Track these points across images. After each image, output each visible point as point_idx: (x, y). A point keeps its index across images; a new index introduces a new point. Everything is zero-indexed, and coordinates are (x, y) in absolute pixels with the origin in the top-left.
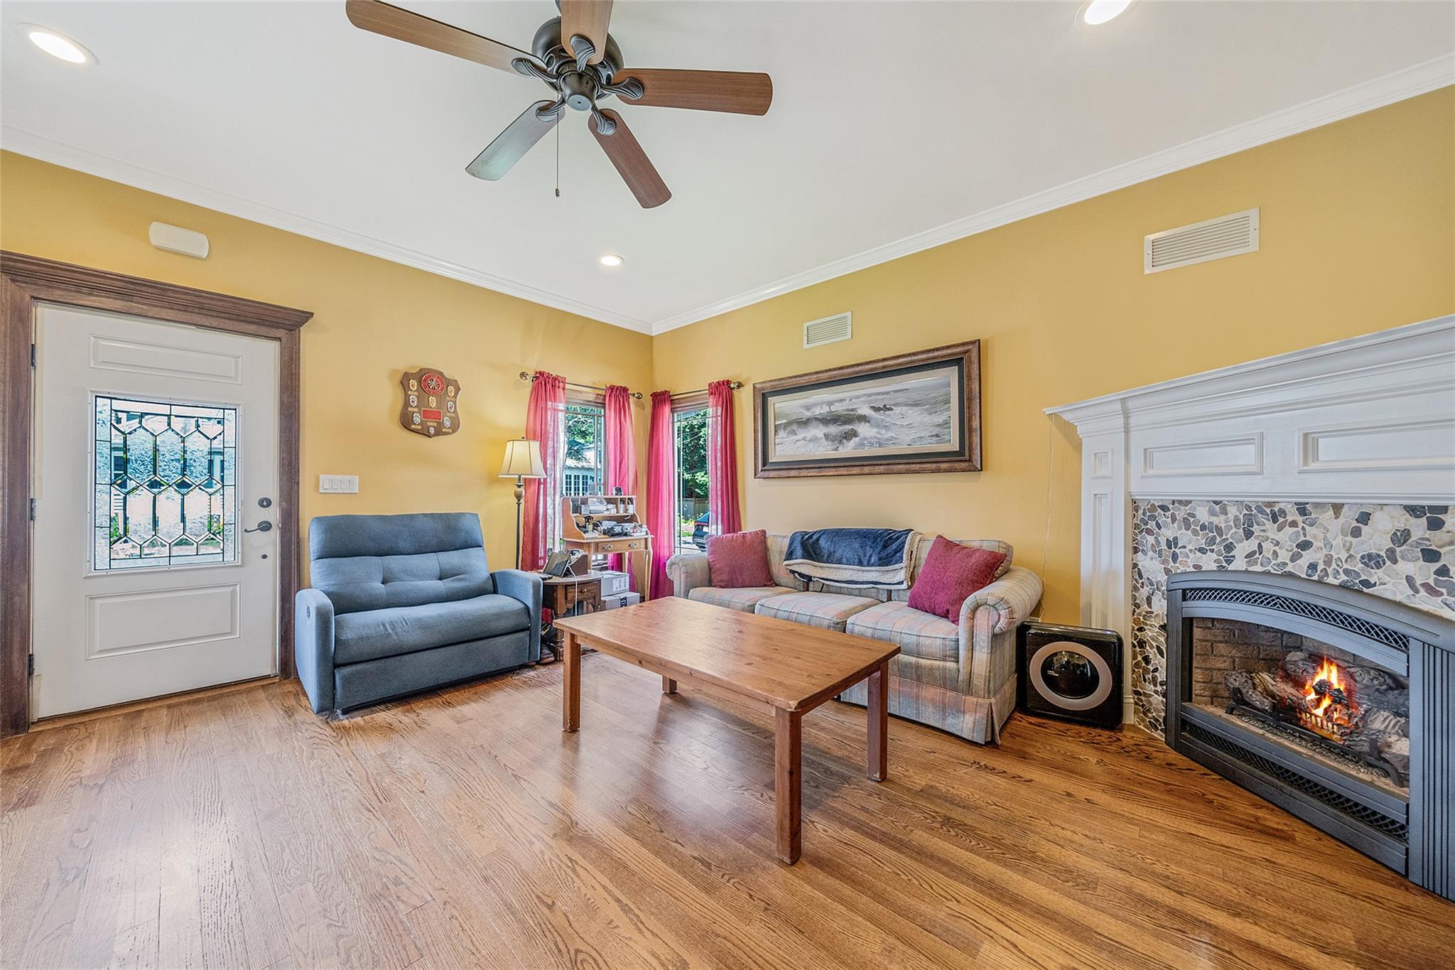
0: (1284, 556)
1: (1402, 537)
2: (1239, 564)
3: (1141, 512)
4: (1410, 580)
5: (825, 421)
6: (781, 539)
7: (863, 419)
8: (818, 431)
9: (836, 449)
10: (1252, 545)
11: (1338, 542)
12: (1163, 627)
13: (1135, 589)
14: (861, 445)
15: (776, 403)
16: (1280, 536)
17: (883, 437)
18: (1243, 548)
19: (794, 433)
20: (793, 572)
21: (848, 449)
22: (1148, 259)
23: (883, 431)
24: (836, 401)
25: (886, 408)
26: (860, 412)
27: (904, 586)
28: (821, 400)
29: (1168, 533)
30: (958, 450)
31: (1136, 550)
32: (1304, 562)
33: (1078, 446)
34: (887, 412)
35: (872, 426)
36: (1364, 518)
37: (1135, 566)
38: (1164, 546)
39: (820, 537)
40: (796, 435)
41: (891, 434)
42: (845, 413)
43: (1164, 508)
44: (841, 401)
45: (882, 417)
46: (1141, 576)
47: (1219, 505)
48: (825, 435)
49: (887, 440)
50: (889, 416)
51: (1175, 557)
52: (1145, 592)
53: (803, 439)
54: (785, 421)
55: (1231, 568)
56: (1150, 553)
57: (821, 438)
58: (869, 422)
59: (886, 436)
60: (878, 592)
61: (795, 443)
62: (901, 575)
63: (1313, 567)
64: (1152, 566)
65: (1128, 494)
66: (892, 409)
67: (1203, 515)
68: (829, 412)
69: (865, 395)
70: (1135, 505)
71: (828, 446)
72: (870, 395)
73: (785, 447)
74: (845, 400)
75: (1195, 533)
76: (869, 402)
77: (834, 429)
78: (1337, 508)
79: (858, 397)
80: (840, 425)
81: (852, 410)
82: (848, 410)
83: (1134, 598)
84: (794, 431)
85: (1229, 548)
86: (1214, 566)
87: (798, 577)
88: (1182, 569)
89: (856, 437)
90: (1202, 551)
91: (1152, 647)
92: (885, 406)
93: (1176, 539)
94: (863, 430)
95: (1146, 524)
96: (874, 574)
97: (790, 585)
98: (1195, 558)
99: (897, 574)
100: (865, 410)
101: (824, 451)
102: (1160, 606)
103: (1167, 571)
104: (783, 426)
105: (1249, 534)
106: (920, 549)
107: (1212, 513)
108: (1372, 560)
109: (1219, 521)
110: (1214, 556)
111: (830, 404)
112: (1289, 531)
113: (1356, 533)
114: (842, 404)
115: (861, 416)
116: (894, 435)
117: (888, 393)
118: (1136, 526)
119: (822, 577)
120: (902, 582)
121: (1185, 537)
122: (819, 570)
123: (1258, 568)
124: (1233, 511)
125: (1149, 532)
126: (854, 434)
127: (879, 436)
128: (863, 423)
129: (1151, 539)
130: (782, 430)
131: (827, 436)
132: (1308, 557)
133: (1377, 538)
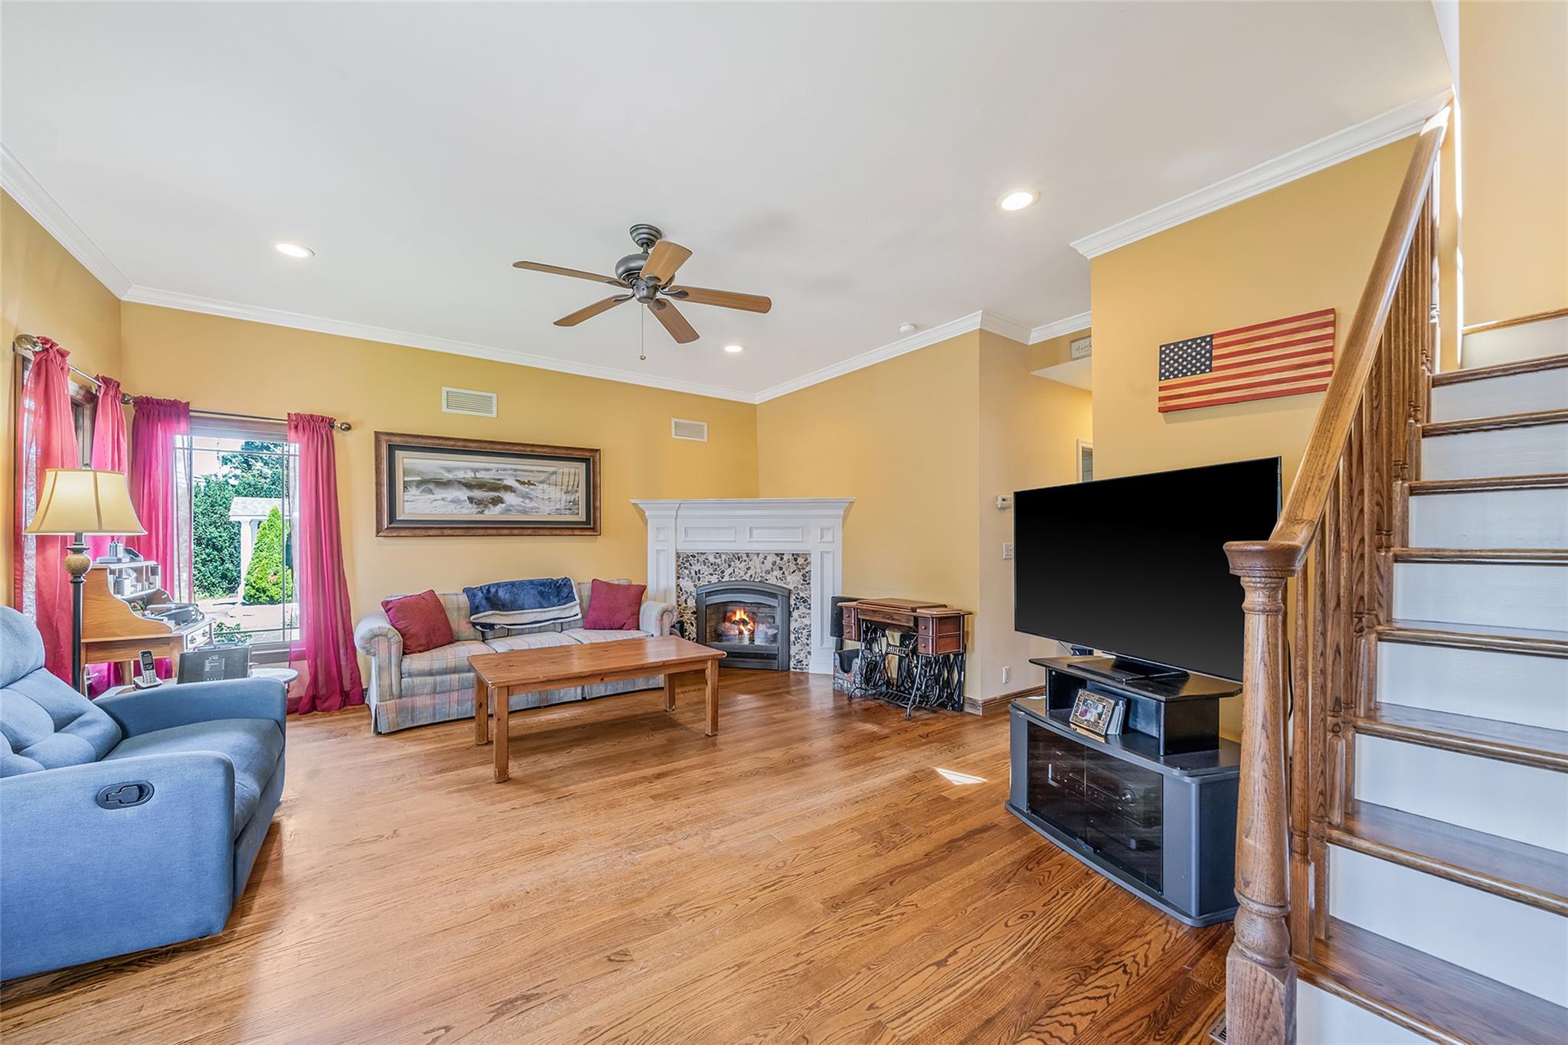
0: (742, 574)
1: (774, 563)
2: (726, 578)
3: (681, 558)
4: (776, 577)
5: (469, 485)
6: (455, 597)
7: (508, 489)
8: (463, 494)
9: (482, 512)
10: (730, 570)
11: (758, 567)
12: (694, 613)
13: (679, 597)
14: (507, 511)
15: (405, 460)
16: (740, 566)
17: (527, 506)
18: (728, 572)
19: (431, 492)
20: (474, 625)
21: (493, 513)
22: (673, 430)
23: (527, 501)
24: (482, 470)
25: (529, 483)
26: (506, 482)
27: (580, 616)
28: (464, 467)
29: (696, 568)
30: (585, 520)
31: (678, 578)
32: (748, 575)
33: (646, 523)
34: (531, 487)
35: (517, 496)
36: (765, 558)
37: (678, 585)
38: (693, 574)
39: (497, 590)
40: (433, 494)
41: (533, 504)
42: (493, 481)
43: (694, 556)
44: (488, 470)
45: (527, 490)
46: (681, 591)
47: (718, 555)
48: (469, 498)
49: (532, 509)
50: (532, 490)
51: (699, 579)
52: (683, 598)
53: (443, 499)
54: (419, 478)
55: (723, 580)
56: (687, 578)
57: (465, 501)
58: (514, 492)
59: (530, 506)
60: (555, 626)
61: (432, 502)
62: (577, 610)
63: (751, 576)
64: (687, 585)
65: (676, 550)
66: (535, 485)
67: (712, 559)
68: (473, 478)
69: (511, 469)
70: (678, 556)
71: (472, 508)
72: (516, 470)
73: (414, 505)
74: (492, 470)
75: (708, 567)
76: (515, 476)
77: (477, 494)
78: (758, 554)
79: (505, 470)
80: (486, 491)
81: (499, 480)
82: (494, 479)
83: (678, 601)
84: (431, 490)
85: (723, 572)
86: (717, 581)
87: (480, 629)
88: (703, 584)
89: (502, 503)
90: (711, 574)
91: (687, 623)
92: (529, 481)
93: (699, 570)
94: (509, 498)
95: (684, 564)
96: (555, 612)
97: (472, 637)
98: (707, 579)
99: (574, 610)
100: (510, 482)
101: (469, 513)
102: (691, 603)
103: (695, 586)
104: (415, 483)
105: (730, 566)
106: (582, 590)
107: (715, 558)
108: (768, 572)
109: (718, 561)
110: (717, 576)
111: (475, 470)
112: (744, 563)
113: (763, 563)
114: (488, 472)
115: (507, 486)
116: (536, 505)
117: (532, 471)
118: (679, 566)
119: (510, 623)
120: (577, 615)
121: (703, 569)
122: (503, 618)
123: (733, 579)
124: (723, 557)
125: (686, 568)
126: (500, 501)
127: (523, 505)
128: (509, 493)
129: (687, 572)
130: (414, 488)
131: (471, 499)
132: (750, 572)
133: (768, 565)
